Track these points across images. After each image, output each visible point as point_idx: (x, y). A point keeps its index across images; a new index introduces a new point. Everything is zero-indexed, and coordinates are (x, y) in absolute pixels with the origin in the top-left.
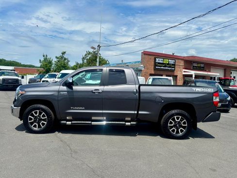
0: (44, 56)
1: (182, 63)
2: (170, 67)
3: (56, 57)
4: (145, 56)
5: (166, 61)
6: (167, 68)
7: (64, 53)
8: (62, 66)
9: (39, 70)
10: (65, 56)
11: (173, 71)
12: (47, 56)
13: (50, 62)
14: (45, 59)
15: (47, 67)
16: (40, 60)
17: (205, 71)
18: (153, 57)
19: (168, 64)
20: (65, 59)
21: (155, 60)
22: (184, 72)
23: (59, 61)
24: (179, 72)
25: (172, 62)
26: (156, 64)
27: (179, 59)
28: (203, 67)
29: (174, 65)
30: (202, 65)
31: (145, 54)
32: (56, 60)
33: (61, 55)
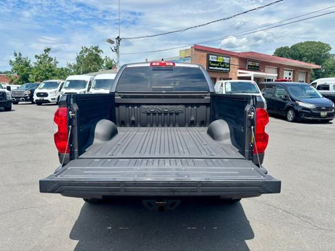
0: (16, 55)
1: (235, 62)
2: (224, 67)
3: (36, 56)
4: (198, 53)
5: (220, 59)
6: (221, 69)
7: (48, 50)
8: (47, 70)
9: (10, 77)
10: (50, 55)
11: (227, 72)
12: (20, 54)
13: (27, 65)
14: (19, 60)
15: (23, 71)
16: (11, 61)
17: (260, 71)
18: (205, 54)
19: (223, 63)
20: (51, 59)
21: (208, 58)
22: (240, 73)
23: (41, 63)
24: (234, 74)
25: (226, 60)
26: (209, 64)
27: (233, 56)
28: (258, 67)
29: (229, 64)
30: (257, 64)
31: (197, 49)
32: (36, 60)
33: (44, 53)
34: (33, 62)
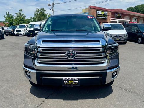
0: (6, 13)
1: (110, 14)
2: (104, 17)
3: (16, 14)
4: (92, 10)
5: (103, 13)
6: (103, 18)
7: (21, 10)
8: (21, 20)
9: (5, 23)
10: (22, 13)
11: (106, 19)
12: (8, 13)
13: (12, 17)
14: (8, 15)
15: (10, 21)
16: (5, 16)
17: (122, 19)
18: (95, 10)
19: (104, 15)
20: (22, 15)
21: (97, 12)
22: (112, 20)
23: (18, 16)
24: (109, 20)
25: (105, 13)
26: (97, 15)
27: (109, 11)
29: (107, 15)
30: (120, 15)
31: (92, 8)
32: (16, 15)
33: (19, 12)
34: (15, 16)
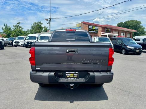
0: (5, 25)
1: (100, 29)
2: (96, 31)
3: (14, 26)
4: (84, 25)
5: (94, 28)
6: (94, 32)
7: (19, 23)
9: (2, 35)
10: (20, 25)
11: (97, 33)
12: (7, 25)
13: (10, 29)
14: (6, 27)
15: (8, 32)
16: (2, 28)
17: (111, 33)
18: (87, 25)
19: (95, 29)
20: (20, 27)
21: (89, 27)
22: (102, 34)
23: (16, 29)
24: (99, 34)
25: (96, 28)
26: (89, 30)
27: (99, 26)
29: (98, 30)
30: (110, 30)
31: (84, 23)
32: (14, 28)
33: (17, 24)
34: (12, 28)
